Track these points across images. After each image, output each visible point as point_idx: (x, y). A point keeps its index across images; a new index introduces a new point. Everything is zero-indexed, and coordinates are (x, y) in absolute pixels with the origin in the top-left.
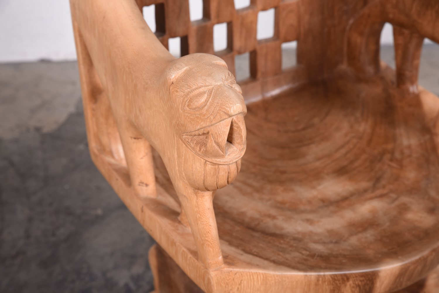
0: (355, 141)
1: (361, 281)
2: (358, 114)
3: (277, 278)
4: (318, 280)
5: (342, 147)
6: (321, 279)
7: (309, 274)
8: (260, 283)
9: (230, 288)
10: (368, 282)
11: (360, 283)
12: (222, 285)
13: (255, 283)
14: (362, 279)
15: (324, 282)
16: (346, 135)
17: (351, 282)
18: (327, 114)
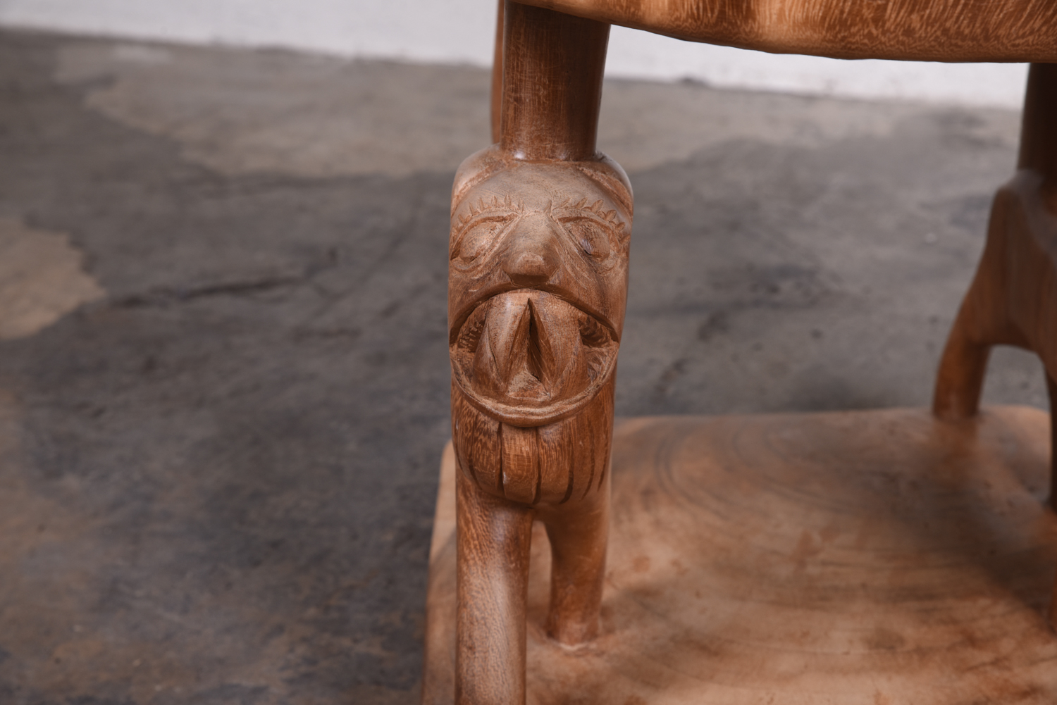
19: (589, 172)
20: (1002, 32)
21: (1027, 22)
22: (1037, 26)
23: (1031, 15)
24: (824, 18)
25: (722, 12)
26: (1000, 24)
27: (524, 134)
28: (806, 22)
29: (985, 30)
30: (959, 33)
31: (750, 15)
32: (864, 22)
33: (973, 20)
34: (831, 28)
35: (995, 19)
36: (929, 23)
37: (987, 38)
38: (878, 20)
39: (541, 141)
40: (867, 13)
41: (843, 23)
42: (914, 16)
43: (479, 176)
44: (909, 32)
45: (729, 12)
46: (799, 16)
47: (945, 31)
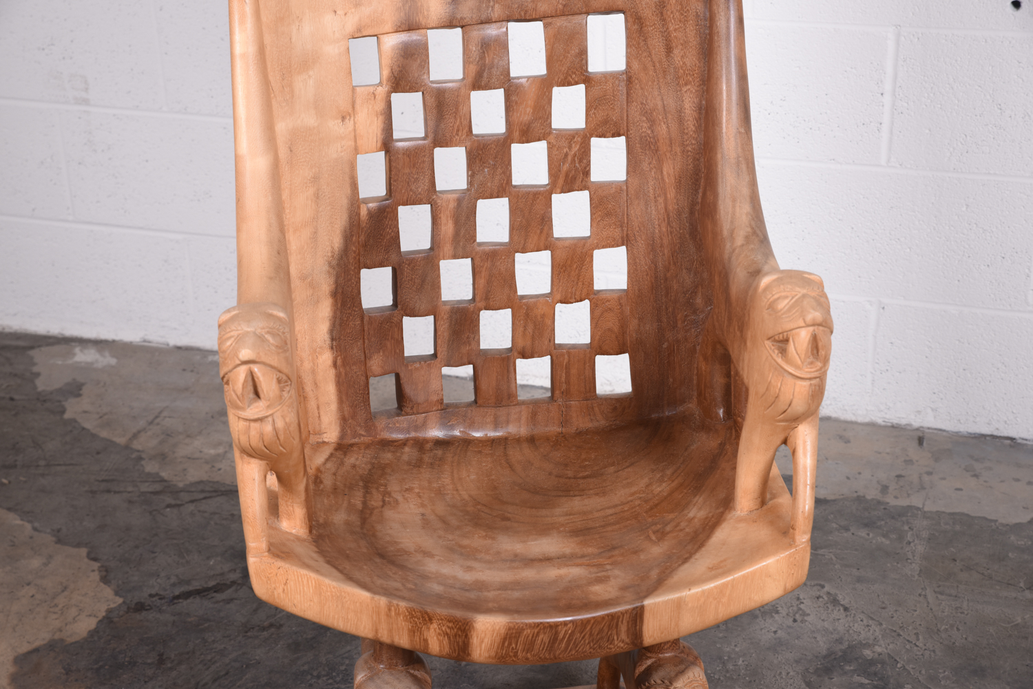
0: (637, 502)
1: (448, 627)
2: (669, 472)
3: (333, 590)
4: (390, 610)
5: (616, 506)
6: (393, 608)
7: (377, 597)
8: (311, 591)
9: (273, 586)
10: (460, 633)
11: (448, 631)
12: (263, 578)
13: (305, 589)
14: (450, 625)
15: (398, 614)
16: (632, 494)
17: (435, 625)
18: (632, 464)
19: (412, 671)
20: (561, 656)
21: (569, 652)
22: (573, 653)
23: (571, 650)
24: (496, 656)
25: (459, 654)
26: (560, 654)
27: (384, 657)
28: (489, 657)
29: (555, 656)
30: (545, 658)
31: (469, 655)
32: (510, 657)
33: (550, 654)
34: (498, 659)
35: (557, 653)
36: (534, 656)
37: (556, 658)
38: (516, 655)
39: (391, 660)
40: (511, 654)
41: (503, 657)
42: (529, 655)
43: (365, 675)
44: (527, 659)
45: (461, 653)
46: (487, 655)
47: (540, 658)
